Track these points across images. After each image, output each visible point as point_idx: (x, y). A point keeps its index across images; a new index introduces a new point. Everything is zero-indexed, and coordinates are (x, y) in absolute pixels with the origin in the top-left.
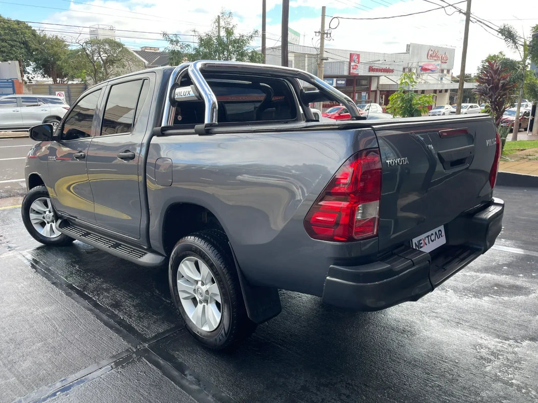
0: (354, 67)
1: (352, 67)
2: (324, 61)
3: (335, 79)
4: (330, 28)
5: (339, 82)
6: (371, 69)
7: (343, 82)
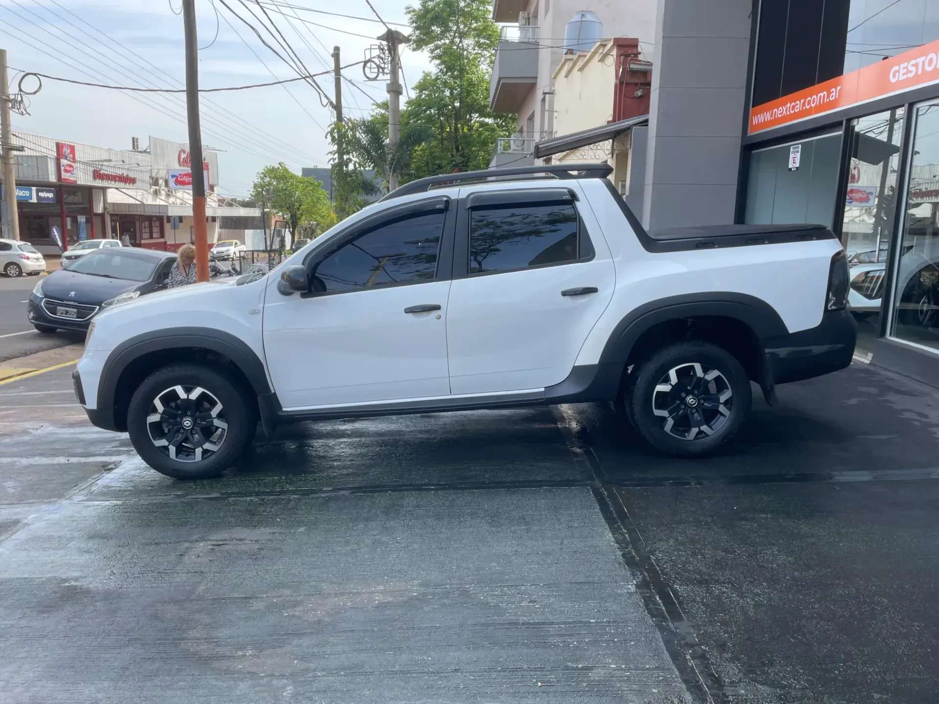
0: (68, 168)
2: (15, 153)
3: (34, 189)
4: (21, 90)
5: (41, 194)
6: (97, 175)
7: (51, 195)
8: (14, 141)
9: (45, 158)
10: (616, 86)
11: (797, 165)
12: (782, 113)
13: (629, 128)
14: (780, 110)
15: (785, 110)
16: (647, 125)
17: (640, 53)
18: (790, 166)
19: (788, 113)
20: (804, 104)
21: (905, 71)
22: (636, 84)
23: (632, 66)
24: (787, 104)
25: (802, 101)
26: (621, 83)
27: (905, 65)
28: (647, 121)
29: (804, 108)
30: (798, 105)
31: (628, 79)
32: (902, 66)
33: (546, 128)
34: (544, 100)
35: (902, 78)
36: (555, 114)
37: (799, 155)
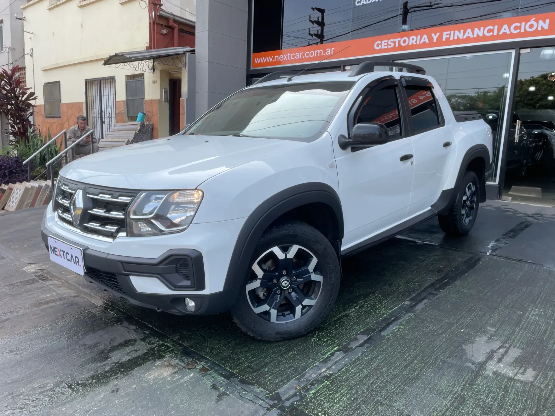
10: (150, 23)
12: (283, 59)
13: (184, 53)
14: (281, 57)
15: (285, 57)
16: (195, 54)
17: (162, 5)
19: (289, 59)
20: (303, 55)
21: (386, 44)
22: (162, 25)
23: (160, 12)
24: (288, 54)
25: (301, 53)
26: (154, 23)
27: (386, 41)
28: (194, 51)
29: (304, 57)
30: (298, 55)
31: (157, 21)
32: (383, 42)
35: (383, 47)
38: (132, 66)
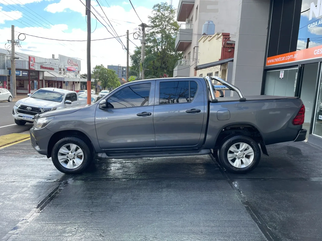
1: (31, 65)
2: (16, 59)
3: (21, 71)
4: (19, 39)
5: (23, 73)
6: (42, 67)
7: (26, 74)
8: (16, 56)
9: (25, 61)
10: (222, 48)
11: (283, 77)
13: (227, 62)
14: (277, 59)
15: (279, 59)
16: (233, 62)
17: (230, 38)
18: (280, 77)
19: (280, 61)
20: (285, 58)
21: (319, 51)
22: (229, 47)
23: (228, 42)
24: (279, 57)
25: (285, 57)
26: (224, 47)
27: (319, 50)
28: (233, 60)
29: (285, 60)
30: (283, 59)
31: (226, 46)
33: (195, 58)
34: (194, 48)
35: (318, 54)
36: (199, 54)
37: (283, 74)
38: (209, 69)
